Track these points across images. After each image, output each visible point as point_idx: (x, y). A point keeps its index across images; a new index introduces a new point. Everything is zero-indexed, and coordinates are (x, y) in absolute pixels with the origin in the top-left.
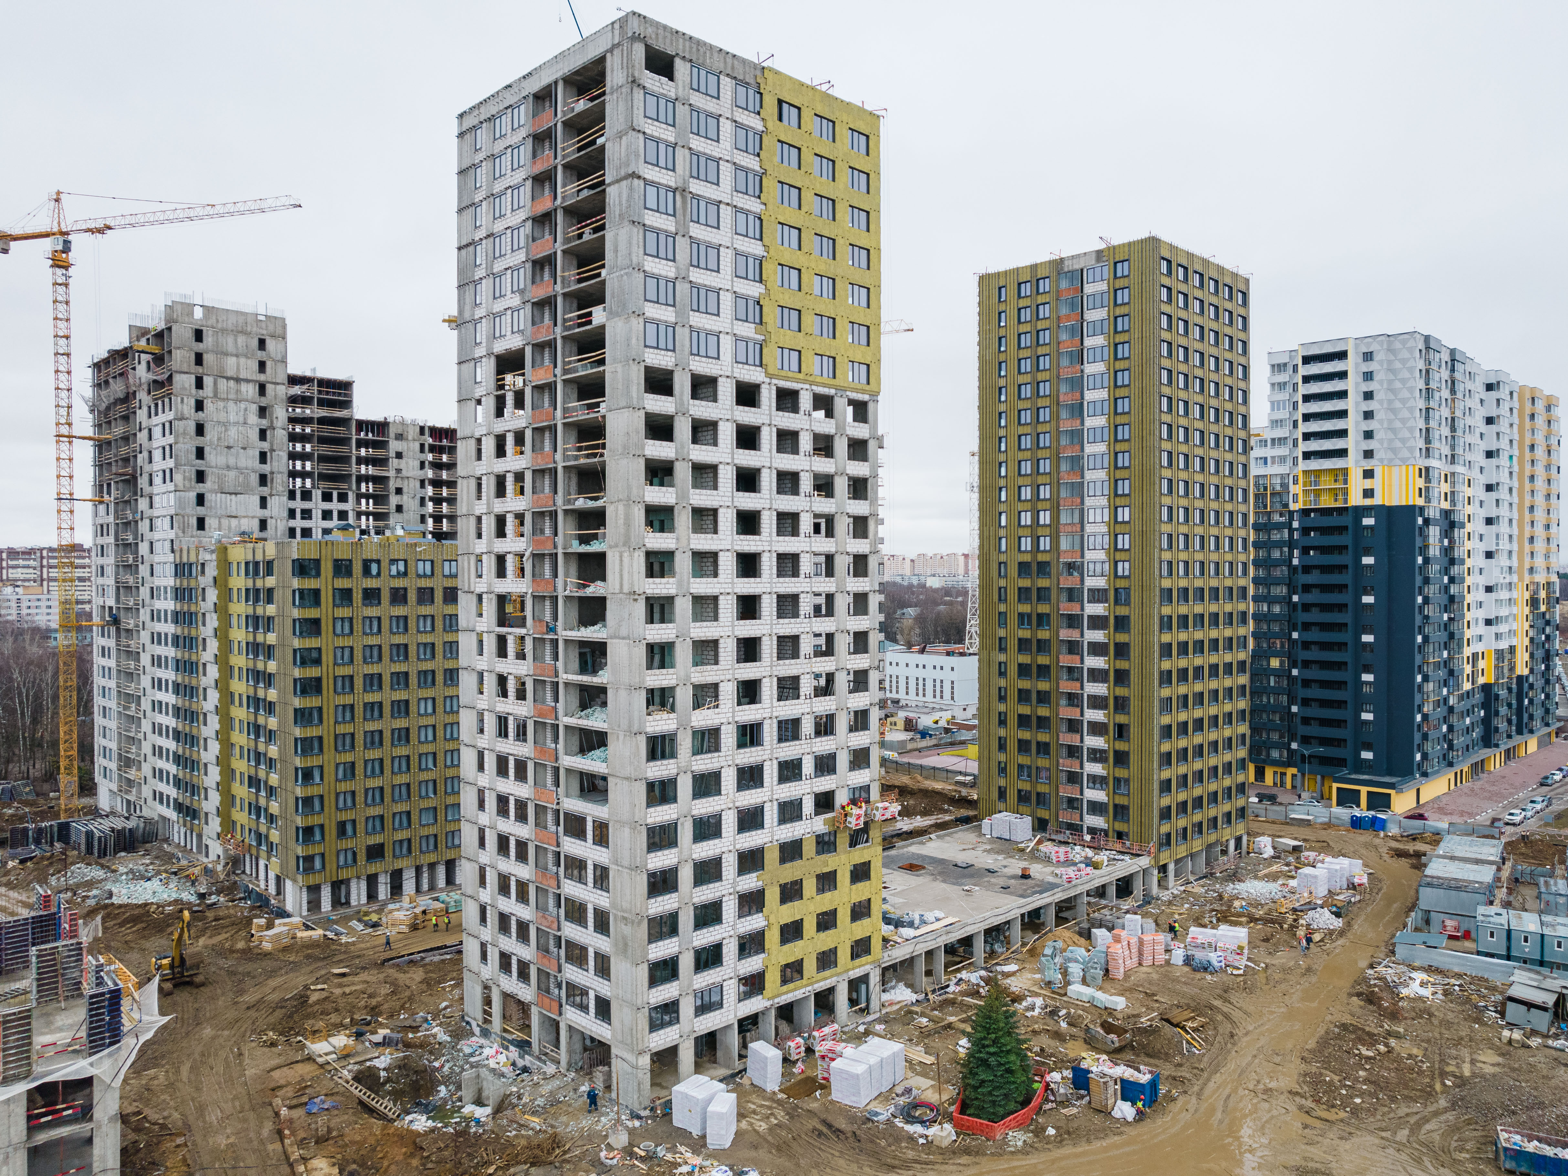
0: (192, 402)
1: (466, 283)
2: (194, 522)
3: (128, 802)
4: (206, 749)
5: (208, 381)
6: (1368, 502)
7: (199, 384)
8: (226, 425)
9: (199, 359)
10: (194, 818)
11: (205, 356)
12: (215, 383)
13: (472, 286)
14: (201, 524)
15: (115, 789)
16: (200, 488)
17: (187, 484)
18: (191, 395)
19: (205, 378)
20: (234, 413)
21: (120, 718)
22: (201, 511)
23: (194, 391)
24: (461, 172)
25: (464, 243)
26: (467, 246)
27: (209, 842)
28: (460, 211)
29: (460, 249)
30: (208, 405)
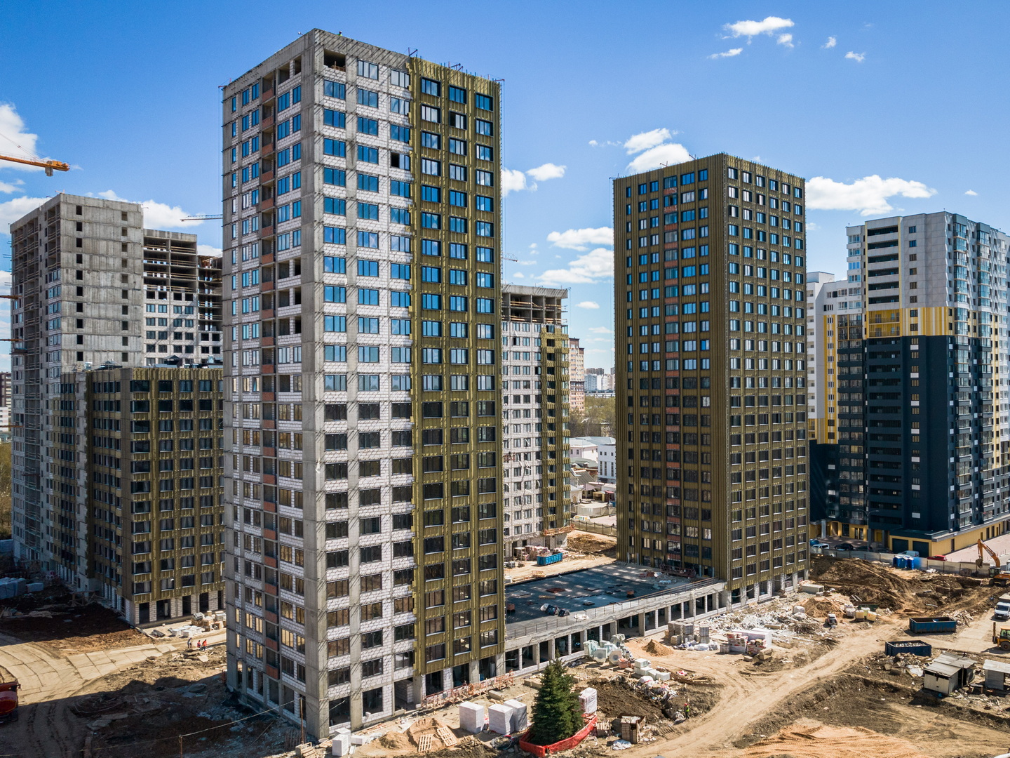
0: (75, 273)
1: (227, 199)
2: (75, 355)
3: (33, 551)
4: (79, 513)
5: (86, 258)
6: (913, 333)
7: (79, 260)
8: (99, 287)
9: (79, 243)
10: (71, 561)
11: (83, 241)
12: (91, 258)
13: (230, 200)
14: (80, 356)
15: (24, 543)
16: (80, 331)
17: (71, 329)
18: (73, 268)
19: (83, 255)
20: (104, 279)
21: (27, 493)
22: (80, 347)
23: (75, 264)
24: (225, 126)
25: (226, 172)
26: (228, 174)
27: (81, 577)
28: (224, 151)
29: (224, 176)
30: (86, 275)
